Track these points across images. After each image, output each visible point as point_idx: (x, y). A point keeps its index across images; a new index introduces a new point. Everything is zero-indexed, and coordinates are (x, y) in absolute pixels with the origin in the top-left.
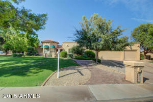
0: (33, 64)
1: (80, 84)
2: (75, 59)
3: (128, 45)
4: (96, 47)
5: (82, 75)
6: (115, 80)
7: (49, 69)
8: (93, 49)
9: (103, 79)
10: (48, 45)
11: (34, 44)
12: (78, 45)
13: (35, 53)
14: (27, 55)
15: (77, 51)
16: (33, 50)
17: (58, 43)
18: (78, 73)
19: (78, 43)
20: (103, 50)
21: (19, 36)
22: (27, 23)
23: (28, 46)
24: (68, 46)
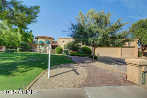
0: (22, 61)
1: (74, 87)
2: (71, 55)
3: (128, 40)
4: (93, 43)
5: (78, 74)
6: (116, 81)
7: (41, 67)
8: (89, 45)
9: (102, 79)
10: (43, 40)
11: (28, 39)
12: (74, 40)
13: (29, 49)
14: (20, 50)
15: (73, 47)
16: (26, 45)
17: (53, 39)
18: (73, 72)
19: (74, 38)
20: (100, 46)
21: (12, 31)
22: (16, 15)
23: (21, 42)
24: (63, 42)
